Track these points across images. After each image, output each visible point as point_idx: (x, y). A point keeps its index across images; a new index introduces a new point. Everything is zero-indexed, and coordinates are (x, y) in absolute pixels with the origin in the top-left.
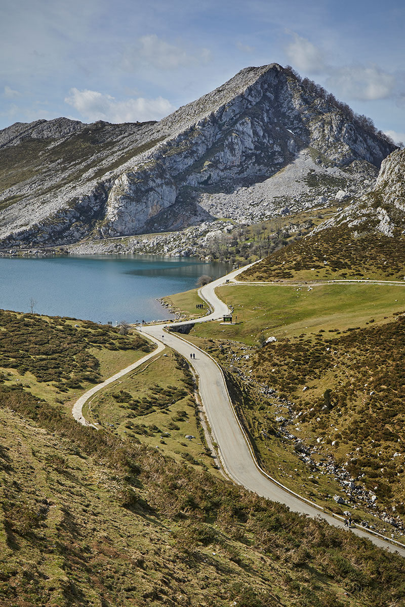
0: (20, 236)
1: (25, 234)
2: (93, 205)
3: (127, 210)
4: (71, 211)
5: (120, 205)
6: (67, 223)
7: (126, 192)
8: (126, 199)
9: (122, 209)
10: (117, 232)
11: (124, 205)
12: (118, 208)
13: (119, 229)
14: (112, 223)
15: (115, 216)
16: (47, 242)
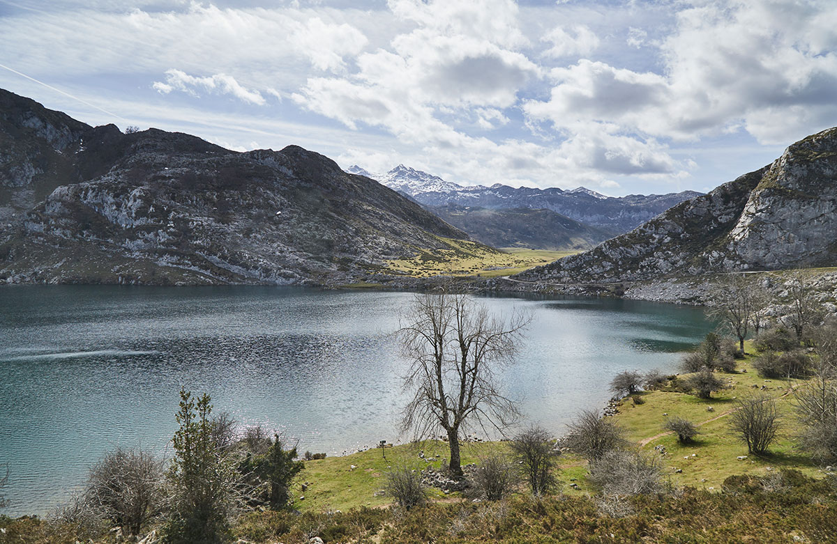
0: (570, 264)
1: (578, 260)
2: (718, 213)
3: (773, 219)
4: (667, 223)
5: (759, 208)
6: (653, 244)
7: (779, 182)
8: (774, 195)
9: (763, 215)
10: (744, 263)
11: (767, 208)
12: (753, 214)
13: (749, 254)
14: (736, 244)
15: (744, 230)
16: (605, 275)
